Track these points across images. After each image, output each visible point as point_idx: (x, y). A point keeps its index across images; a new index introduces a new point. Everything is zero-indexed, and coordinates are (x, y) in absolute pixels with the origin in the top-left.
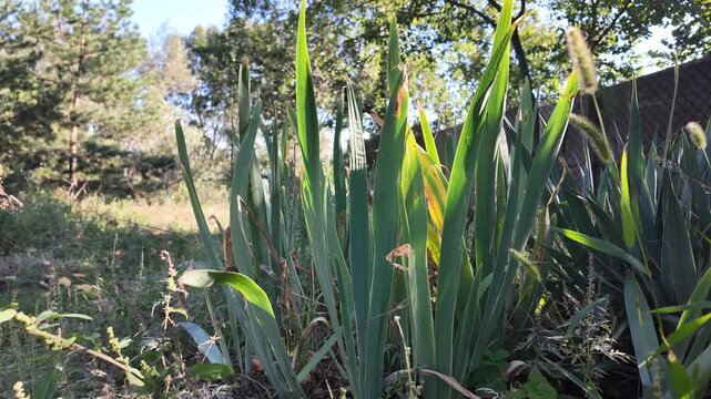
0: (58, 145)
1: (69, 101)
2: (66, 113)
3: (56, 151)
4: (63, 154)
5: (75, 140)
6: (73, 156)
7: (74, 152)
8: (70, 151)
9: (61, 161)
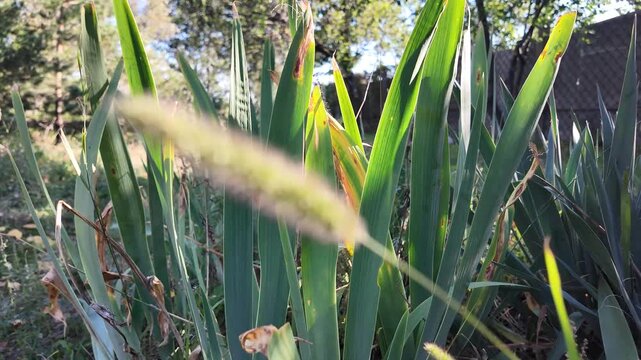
0: (44, 88)
1: (53, 48)
2: (49, 58)
3: (42, 95)
4: (49, 98)
5: (59, 84)
6: (60, 99)
7: (60, 96)
8: (55, 95)
9: (46, 105)
